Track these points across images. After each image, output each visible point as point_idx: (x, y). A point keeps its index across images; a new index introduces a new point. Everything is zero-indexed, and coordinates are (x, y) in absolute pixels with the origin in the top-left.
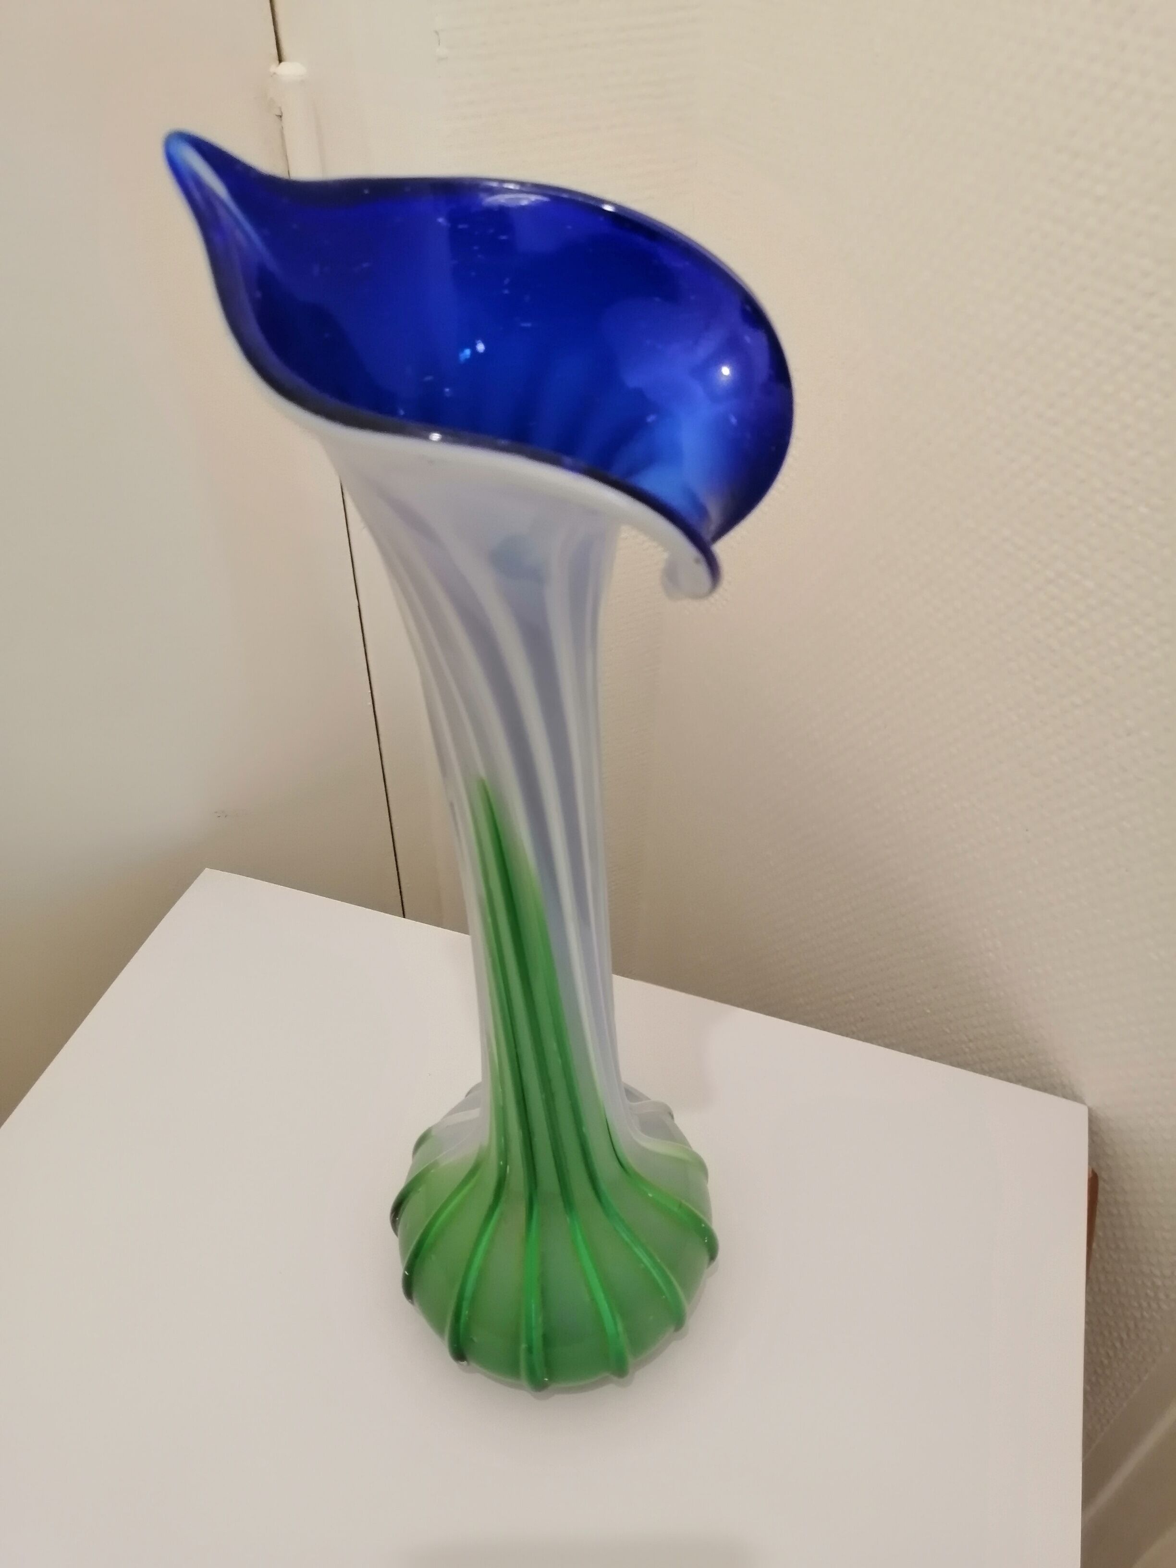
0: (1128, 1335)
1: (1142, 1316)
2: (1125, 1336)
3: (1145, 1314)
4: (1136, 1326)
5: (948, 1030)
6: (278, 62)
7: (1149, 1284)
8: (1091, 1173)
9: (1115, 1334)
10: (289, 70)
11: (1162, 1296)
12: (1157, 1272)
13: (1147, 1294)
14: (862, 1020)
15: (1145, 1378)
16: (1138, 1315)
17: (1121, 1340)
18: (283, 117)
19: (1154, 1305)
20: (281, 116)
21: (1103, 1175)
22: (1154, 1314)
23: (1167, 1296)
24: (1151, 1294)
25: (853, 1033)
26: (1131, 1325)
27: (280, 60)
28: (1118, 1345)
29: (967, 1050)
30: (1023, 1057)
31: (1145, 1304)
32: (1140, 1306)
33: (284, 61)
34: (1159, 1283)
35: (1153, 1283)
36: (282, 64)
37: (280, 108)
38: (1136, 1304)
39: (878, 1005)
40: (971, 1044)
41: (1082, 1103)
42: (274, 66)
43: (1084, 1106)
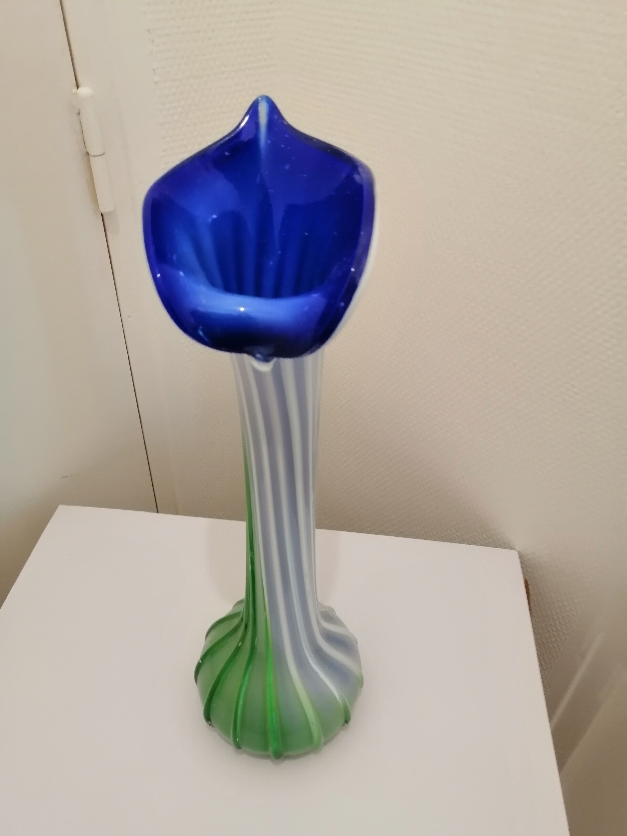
6: (76, 88)
8: (525, 580)
10: (84, 91)
11: (558, 623)
18: (80, 114)
20: (79, 114)
21: (529, 582)
23: (560, 623)
27: (78, 87)
36: (80, 89)
37: (79, 109)
41: (515, 549)
42: (74, 90)
43: (516, 551)
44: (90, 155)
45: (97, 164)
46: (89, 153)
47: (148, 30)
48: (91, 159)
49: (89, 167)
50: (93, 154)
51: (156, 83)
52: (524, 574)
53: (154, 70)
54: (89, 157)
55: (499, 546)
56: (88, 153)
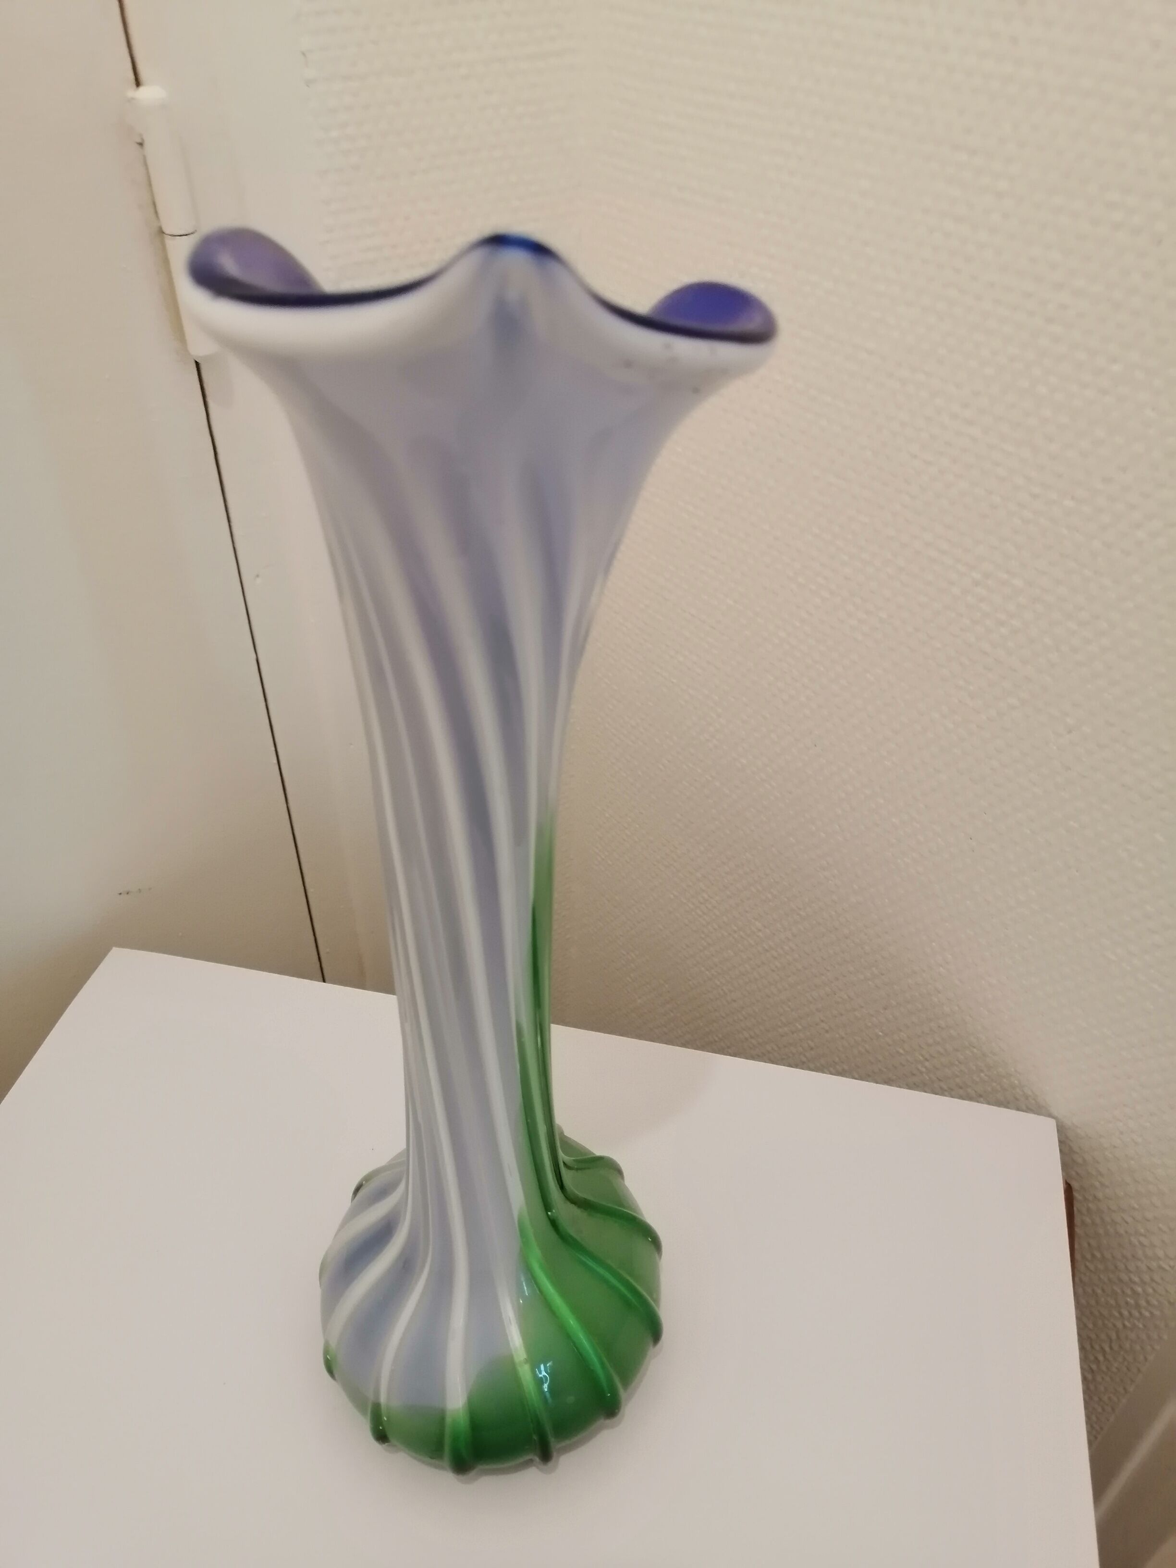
0: (1111, 1348)
1: (1124, 1326)
2: (1107, 1348)
3: (1127, 1323)
4: (1118, 1337)
5: (901, 1051)
6: (134, 86)
8: (1066, 1185)
10: (149, 94)
11: (1143, 1303)
12: (1136, 1279)
13: (1127, 1303)
14: (812, 1049)
15: (1131, 1389)
16: (1119, 1325)
17: (1104, 1353)
18: (145, 145)
19: (1136, 1313)
20: (141, 144)
21: (1075, 1185)
22: (1136, 1322)
23: (1148, 1302)
24: (1132, 1301)
25: (804, 1063)
26: (1114, 1336)
27: (138, 83)
28: (1101, 1358)
29: (924, 1070)
30: (982, 1071)
31: (1126, 1313)
32: (1121, 1314)
34: (1139, 1290)
35: (1134, 1291)
36: (141, 89)
37: (141, 135)
38: (1117, 1314)
39: (827, 1032)
40: (927, 1064)
41: (1051, 1116)
42: (131, 90)
43: (1052, 1119)
44: (165, 235)
46: (164, 230)
48: (170, 242)
49: (166, 264)
50: (172, 234)
51: (309, 83)
52: (1065, 1166)
53: (304, 54)
54: (164, 242)
55: (1028, 1110)
56: (161, 232)
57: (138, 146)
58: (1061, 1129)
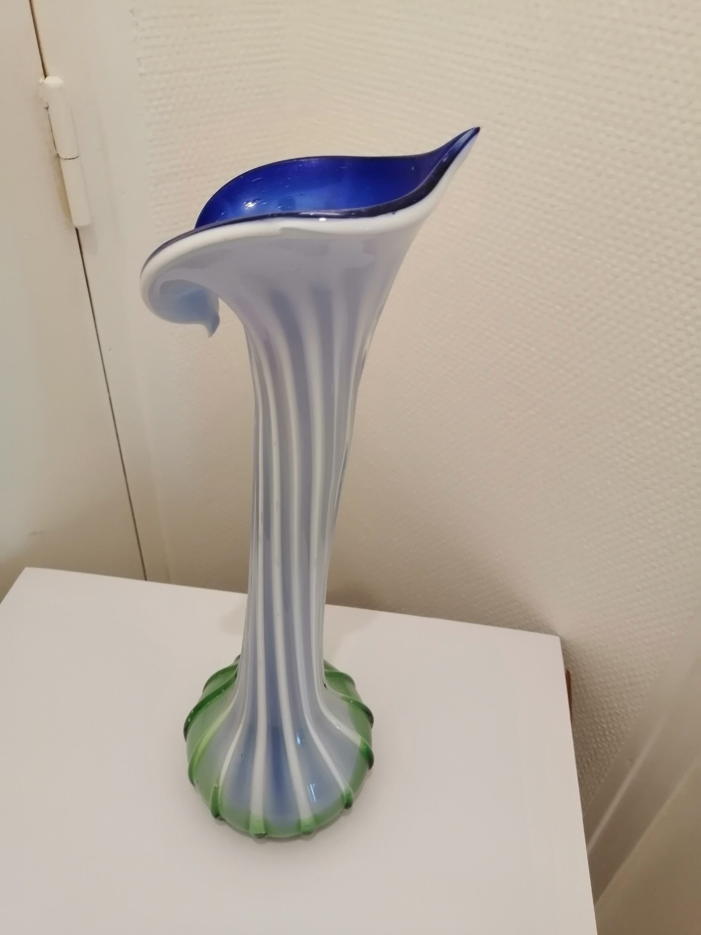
0: (591, 759)
1: (598, 747)
2: (589, 760)
3: (599, 745)
6: (44, 77)
7: (600, 728)
8: (566, 672)
9: (584, 760)
10: (52, 81)
11: (607, 733)
12: (603, 720)
13: (599, 734)
15: (602, 781)
16: (595, 746)
17: (588, 763)
18: (49, 109)
19: (604, 739)
20: (47, 108)
21: (571, 672)
22: (604, 744)
23: (610, 732)
24: (601, 733)
26: (592, 752)
27: (46, 76)
28: (586, 766)
31: (598, 740)
32: (596, 740)
33: (47, 77)
34: (605, 726)
35: (603, 727)
36: (47, 78)
37: (47, 103)
41: (557, 635)
42: (42, 79)
43: (558, 637)
44: (60, 158)
45: (68, 168)
46: (60, 155)
47: (132, 11)
48: (63, 163)
49: (60, 174)
50: (64, 158)
51: (141, 75)
52: (566, 663)
53: (138, 60)
54: (60, 162)
55: (546, 633)
56: (58, 155)
57: (46, 110)
58: (563, 643)
